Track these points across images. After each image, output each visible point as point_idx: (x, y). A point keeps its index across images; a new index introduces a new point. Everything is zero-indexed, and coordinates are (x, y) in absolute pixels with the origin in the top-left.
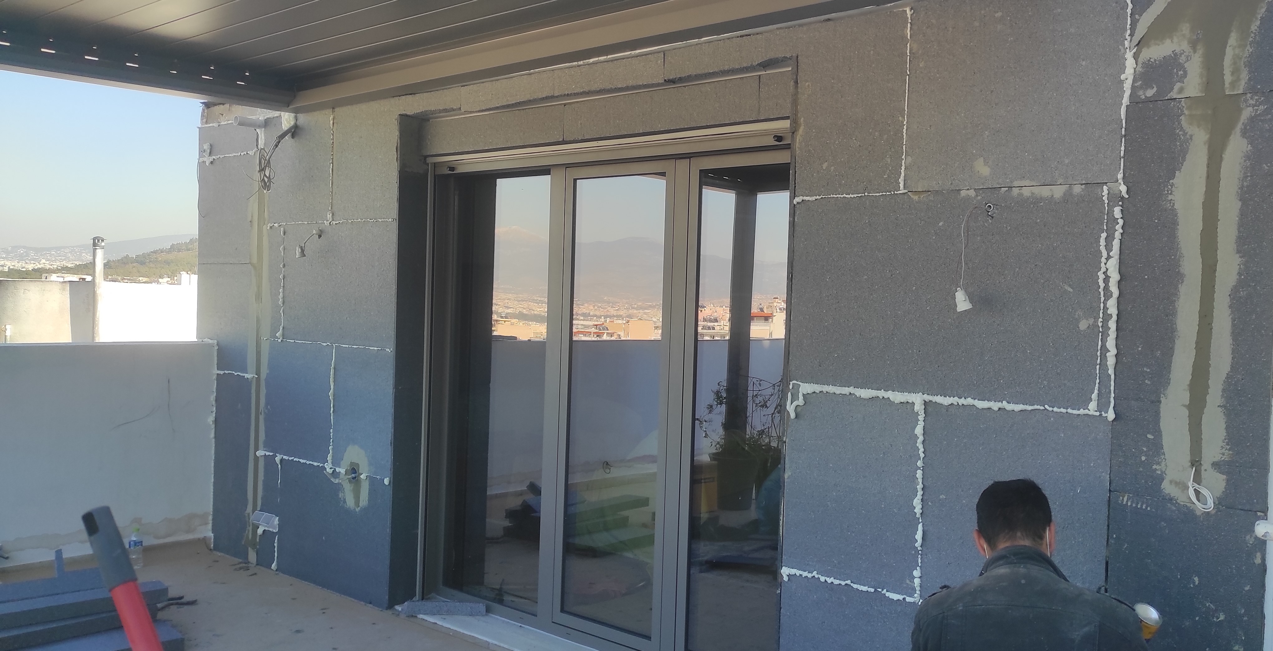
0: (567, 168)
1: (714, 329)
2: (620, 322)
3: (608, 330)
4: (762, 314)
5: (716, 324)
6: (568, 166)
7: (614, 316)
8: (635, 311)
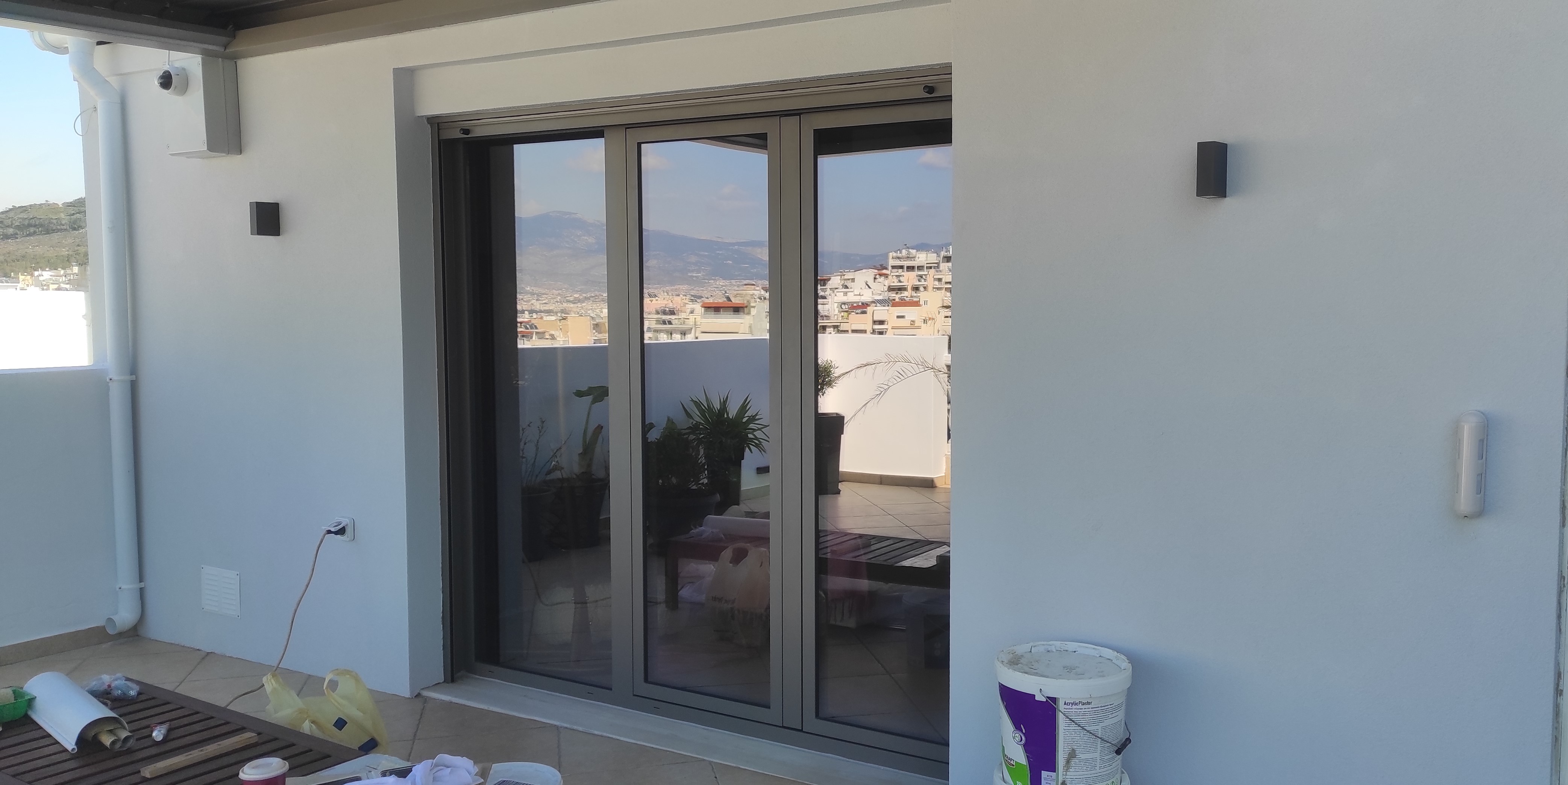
0: (627, 129)
1: (670, 323)
2: (553, 318)
3: (536, 328)
4: (729, 304)
5: (673, 317)
6: (628, 127)
7: (541, 311)
8: (572, 305)
